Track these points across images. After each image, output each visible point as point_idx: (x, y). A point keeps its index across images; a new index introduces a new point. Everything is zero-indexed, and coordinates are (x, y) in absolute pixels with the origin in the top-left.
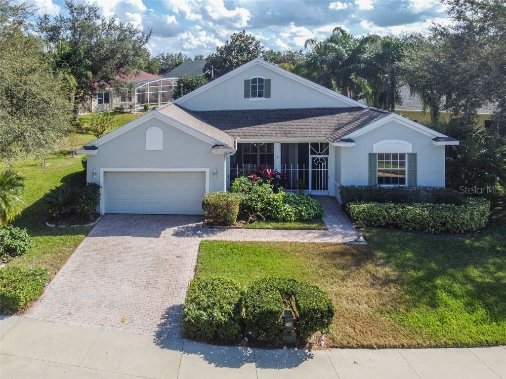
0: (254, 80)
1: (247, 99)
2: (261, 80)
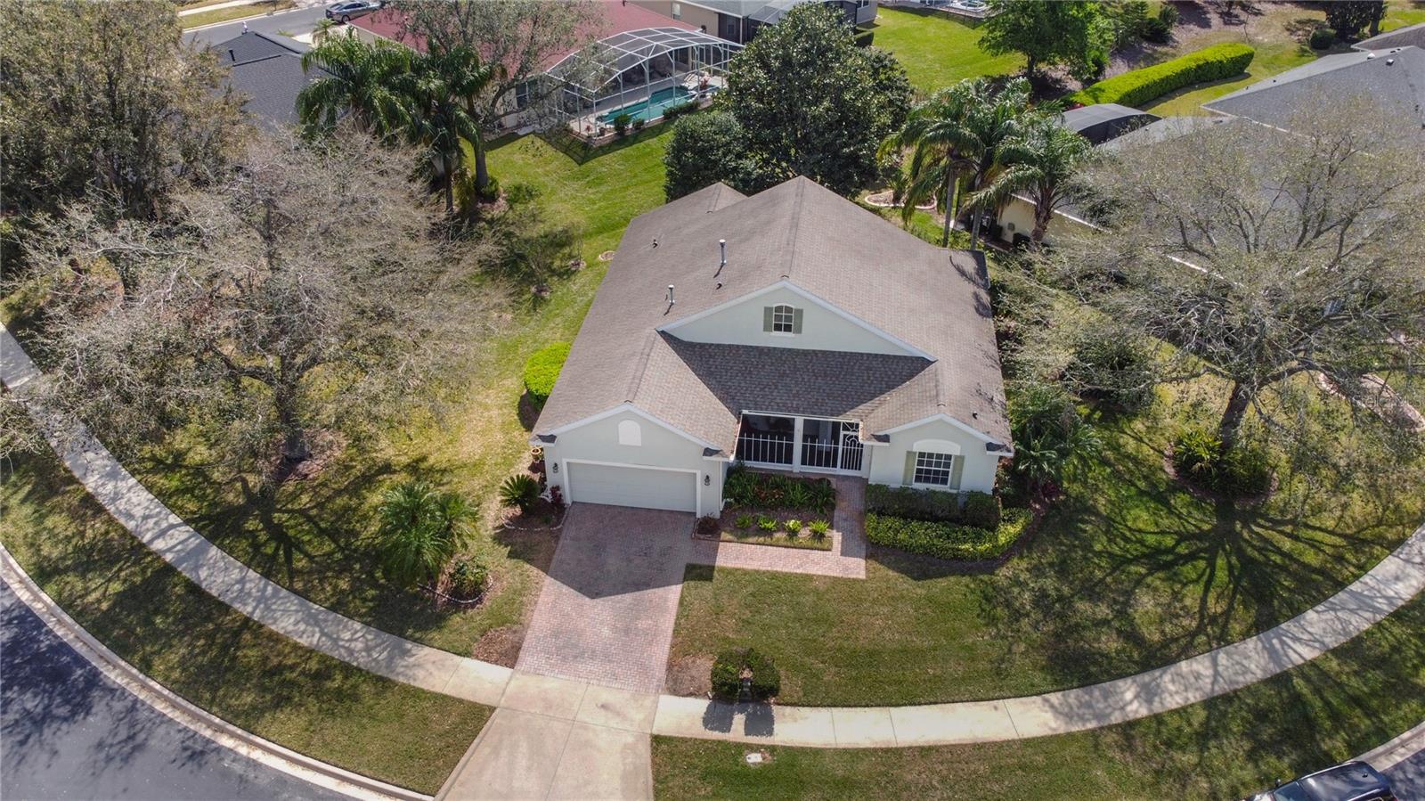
0: (779, 309)
1: (767, 333)
2: (789, 310)
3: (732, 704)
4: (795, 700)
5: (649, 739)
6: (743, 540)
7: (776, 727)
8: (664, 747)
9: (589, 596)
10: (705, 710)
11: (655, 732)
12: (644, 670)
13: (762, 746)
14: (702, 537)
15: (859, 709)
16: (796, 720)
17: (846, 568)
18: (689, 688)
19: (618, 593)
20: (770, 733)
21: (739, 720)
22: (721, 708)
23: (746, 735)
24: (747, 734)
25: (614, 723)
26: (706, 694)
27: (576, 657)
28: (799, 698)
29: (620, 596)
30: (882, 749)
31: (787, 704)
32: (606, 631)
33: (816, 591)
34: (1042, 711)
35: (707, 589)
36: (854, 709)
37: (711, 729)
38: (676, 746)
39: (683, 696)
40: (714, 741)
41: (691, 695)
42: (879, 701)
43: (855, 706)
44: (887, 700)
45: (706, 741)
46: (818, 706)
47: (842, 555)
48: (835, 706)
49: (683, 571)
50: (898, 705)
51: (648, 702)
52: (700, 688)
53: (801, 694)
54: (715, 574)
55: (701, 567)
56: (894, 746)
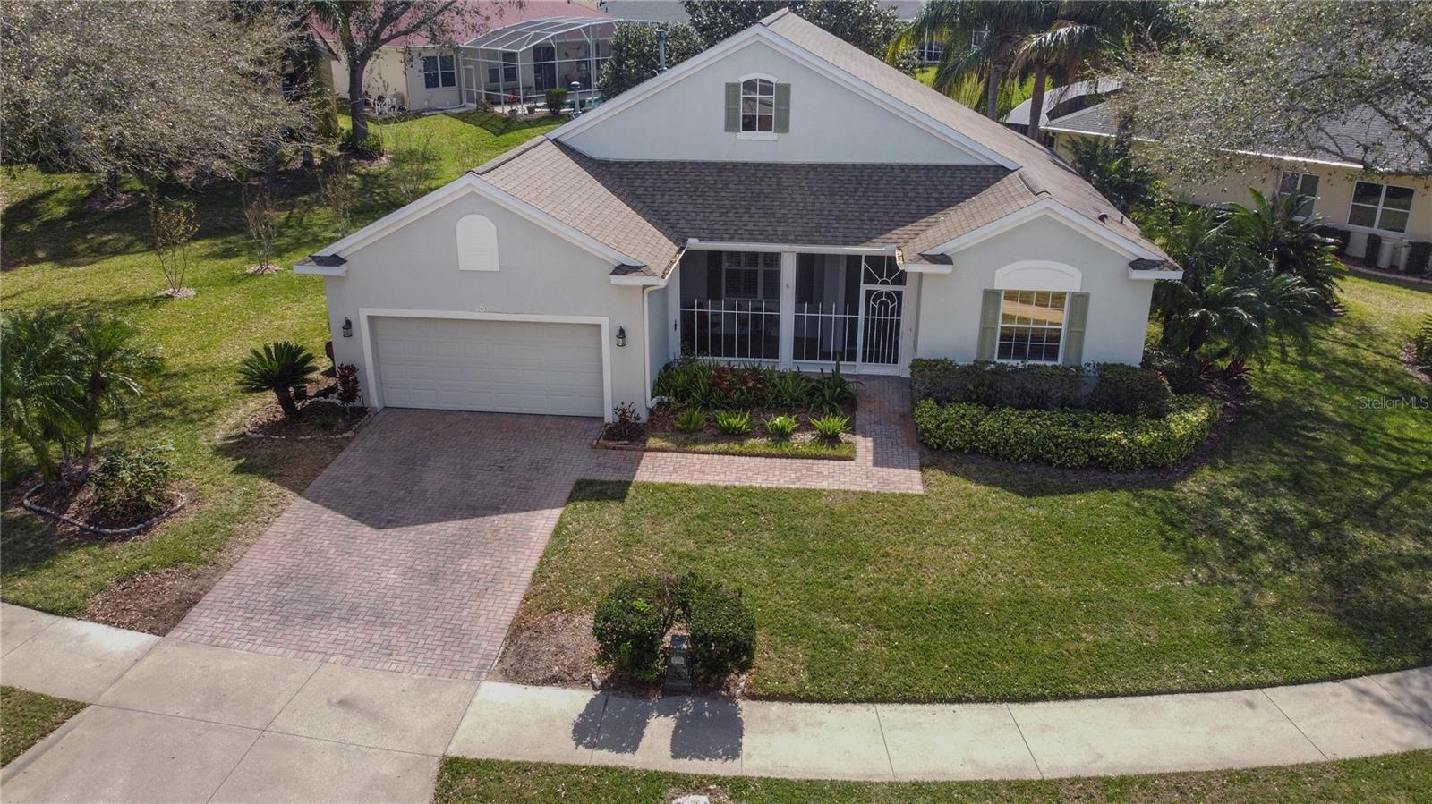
0: (749, 86)
1: (731, 135)
2: (766, 88)
3: (645, 697)
4: (792, 687)
5: (436, 768)
6: (688, 448)
7: (747, 741)
8: (469, 782)
9: (372, 526)
10: (582, 709)
11: (453, 751)
12: (456, 637)
13: (714, 779)
14: (611, 444)
15: (939, 707)
16: (794, 729)
17: (886, 482)
18: (549, 668)
19: (431, 521)
20: (734, 752)
21: (659, 730)
22: (622, 705)
23: (674, 757)
24: (677, 753)
25: (360, 733)
26: (588, 679)
27: (311, 617)
28: (801, 685)
29: (435, 525)
30: (1009, 783)
31: (772, 697)
32: (391, 576)
33: (829, 512)
34: (1361, 710)
35: (612, 513)
36: (927, 707)
37: (592, 746)
38: (500, 779)
39: (535, 683)
40: (595, 768)
41: (553, 680)
42: (983, 690)
43: (931, 700)
44: (1002, 690)
45: (573, 769)
46: (844, 701)
47: (875, 464)
48: (884, 700)
49: (569, 489)
50: (1027, 699)
51: (451, 695)
52: (575, 667)
53: (804, 677)
54: (632, 491)
55: (602, 483)
56: (1036, 776)
